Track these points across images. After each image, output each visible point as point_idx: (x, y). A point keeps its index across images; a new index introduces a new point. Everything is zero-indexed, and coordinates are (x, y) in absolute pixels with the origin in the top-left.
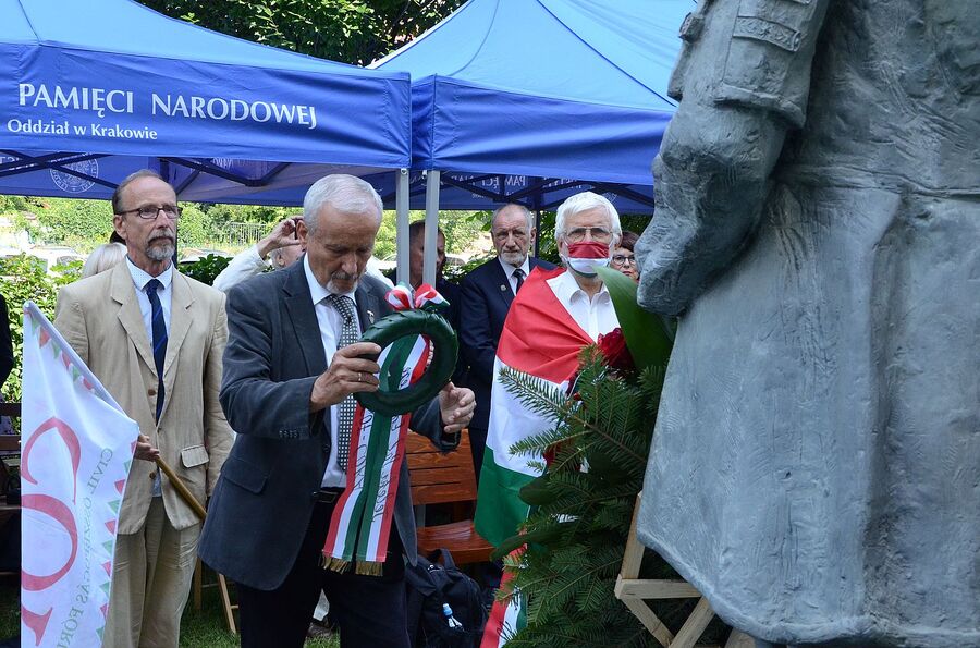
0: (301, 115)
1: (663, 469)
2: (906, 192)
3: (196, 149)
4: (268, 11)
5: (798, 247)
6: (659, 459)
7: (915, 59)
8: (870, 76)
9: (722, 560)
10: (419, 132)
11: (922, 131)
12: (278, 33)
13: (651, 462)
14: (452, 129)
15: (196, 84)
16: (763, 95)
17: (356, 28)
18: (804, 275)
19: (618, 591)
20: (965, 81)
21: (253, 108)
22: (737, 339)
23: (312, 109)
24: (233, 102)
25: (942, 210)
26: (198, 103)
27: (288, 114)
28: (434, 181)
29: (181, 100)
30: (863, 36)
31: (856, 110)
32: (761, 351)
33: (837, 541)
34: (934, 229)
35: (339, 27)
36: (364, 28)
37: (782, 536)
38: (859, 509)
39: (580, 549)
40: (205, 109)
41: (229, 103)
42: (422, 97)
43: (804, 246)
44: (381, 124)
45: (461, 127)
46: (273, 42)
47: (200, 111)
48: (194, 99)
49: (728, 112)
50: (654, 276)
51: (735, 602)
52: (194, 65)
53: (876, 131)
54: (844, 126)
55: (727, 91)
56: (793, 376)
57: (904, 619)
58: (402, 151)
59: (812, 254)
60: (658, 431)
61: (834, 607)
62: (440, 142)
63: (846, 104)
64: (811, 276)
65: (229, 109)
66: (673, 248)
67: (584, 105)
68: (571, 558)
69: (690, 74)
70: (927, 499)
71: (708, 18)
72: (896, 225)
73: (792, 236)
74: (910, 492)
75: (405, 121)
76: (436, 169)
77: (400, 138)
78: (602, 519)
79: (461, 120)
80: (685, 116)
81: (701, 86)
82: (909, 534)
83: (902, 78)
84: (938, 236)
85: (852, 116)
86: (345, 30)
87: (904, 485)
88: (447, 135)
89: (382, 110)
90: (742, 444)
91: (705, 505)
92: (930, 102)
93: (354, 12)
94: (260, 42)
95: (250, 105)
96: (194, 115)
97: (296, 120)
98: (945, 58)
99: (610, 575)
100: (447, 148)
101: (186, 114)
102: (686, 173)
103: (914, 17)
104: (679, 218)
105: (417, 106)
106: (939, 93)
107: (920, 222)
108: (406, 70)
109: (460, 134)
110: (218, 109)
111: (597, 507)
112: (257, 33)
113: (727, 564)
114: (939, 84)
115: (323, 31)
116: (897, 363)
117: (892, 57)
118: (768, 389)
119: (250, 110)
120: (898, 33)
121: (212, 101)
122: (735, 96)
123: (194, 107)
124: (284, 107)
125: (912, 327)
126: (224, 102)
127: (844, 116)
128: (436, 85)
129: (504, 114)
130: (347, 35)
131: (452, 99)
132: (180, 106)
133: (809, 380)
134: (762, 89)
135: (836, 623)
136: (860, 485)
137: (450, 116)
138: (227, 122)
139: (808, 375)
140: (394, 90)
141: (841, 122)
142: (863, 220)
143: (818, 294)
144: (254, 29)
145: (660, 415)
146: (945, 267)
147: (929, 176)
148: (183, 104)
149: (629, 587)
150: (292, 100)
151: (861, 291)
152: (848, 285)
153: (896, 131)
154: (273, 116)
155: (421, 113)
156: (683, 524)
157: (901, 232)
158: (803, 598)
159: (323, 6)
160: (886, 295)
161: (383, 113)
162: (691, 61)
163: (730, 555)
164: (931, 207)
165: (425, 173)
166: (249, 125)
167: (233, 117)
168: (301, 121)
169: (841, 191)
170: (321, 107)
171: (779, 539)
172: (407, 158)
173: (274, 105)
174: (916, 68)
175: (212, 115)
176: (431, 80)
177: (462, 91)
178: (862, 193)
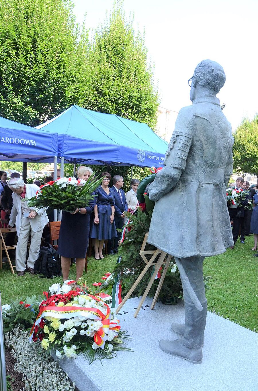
0: (32, 143)
1: (153, 229)
2: (200, 182)
3: (7, 151)
4: (10, 110)
5: (182, 191)
6: (152, 227)
7: (201, 161)
8: (194, 163)
9: (171, 245)
10: (59, 148)
11: (202, 173)
12: (12, 116)
13: (150, 228)
14: (67, 147)
15: (7, 134)
16: (181, 167)
17: (34, 117)
18: (183, 196)
19: (140, 253)
20: (208, 165)
21: (21, 141)
22: (171, 206)
23: (35, 141)
24: (16, 139)
25: (205, 186)
26: (7, 139)
27: (29, 142)
28: (63, 159)
29: (3, 138)
30: (193, 156)
31: (192, 169)
32: (176, 209)
33: (191, 240)
34: (204, 189)
35: (29, 116)
36: (36, 116)
37: (182, 240)
38: (195, 235)
39: (134, 246)
40: (9, 140)
41: (15, 139)
42: (60, 139)
43: (183, 191)
44: (51, 145)
45: (69, 147)
46: (11, 119)
47: (8, 141)
48: (6, 138)
49: (175, 169)
50: (154, 194)
51: (174, 252)
52: (6, 129)
53: (195, 172)
54: (190, 171)
55: (175, 166)
56: (182, 213)
57: (201, 252)
58: (56, 152)
59: (185, 192)
60: (151, 222)
61: (191, 251)
62: (65, 150)
63: (191, 168)
64: (185, 196)
65: (15, 141)
66: (159, 190)
67: (97, 142)
68: (132, 248)
69: (168, 161)
70: (204, 233)
71: (171, 152)
72: (199, 188)
73: (181, 189)
74: (201, 232)
75: (56, 145)
76: (64, 157)
77: (55, 149)
78: (139, 240)
79: (69, 145)
80: (167, 169)
81: (170, 164)
82: (201, 238)
83: (199, 164)
84: (205, 190)
85: (192, 170)
86: (31, 117)
87: (200, 231)
88: (66, 149)
89: (51, 142)
90: (173, 225)
91: (164, 236)
92: (203, 168)
93: (34, 112)
94: (7, 119)
95: (20, 140)
96: (6, 142)
97: (31, 144)
98: (205, 161)
99: (139, 251)
100: (66, 152)
101: (4, 142)
102: (167, 178)
103: (202, 155)
104: (161, 185)
105: (59, 141)
106: (204, 167)
107: (202, 187)
108: (57, 132)
109: (69, 148)
110: (12, 141)
111: (138, 237)
112: (7, 116)
113: (172, 246)
114: (204, 165)
115: (25, 117)
116: (199, 211)
117: (198, 161)
118: (178, 215)
119: (20, 141)
120: (199, 157)
121: (11, 138)
122: (177, 167)
123: (6, 140)
124: (28, 141)
125: (201, 205)
126: (14, 139)
127: (190, 169)
128: (64, 136)
129: (78, 144)
130: (32, 118)
131: (68, 140)
132: (3, 140)
133: (185, 214)
134: (181, 166)
135: (192, 254)
136: (195, 231)
137: (67, 144)
138: (14, 144)
139: (185, 212)
140: (54, 137)
141: (190, 170)
142: (193, 187)
143: (186, 199)
144: (6, 115)
145: (152, 219)
146: (205, 195)
147: (203, 180)
148: (3, 139)
149: (143, 253)
150: (30, 139)
151: (194, 199)
152: (192, 198)
153: (198, 173)
154: (25, 143)
155: (60, 143)
156: (159, 239)
157: (199, 189)
158: (185, 250)
159: (26, 111)
160: (197, 200)
161: (51, 143)
162: (168, 159)
163: (172, 244)
164: (203, 185)
165: (61, 157)
166: (20, 145)
167: (16, 143)
168: (32, 144)
169: (190, 182)
170: (37, 141)
171: (181, 241)
172: (57, 154)
173: (26, 140)
174: (202, 163)
175: (11, 142)
176: (63, 135)
177: (70, 138)
178: (193, 182)
